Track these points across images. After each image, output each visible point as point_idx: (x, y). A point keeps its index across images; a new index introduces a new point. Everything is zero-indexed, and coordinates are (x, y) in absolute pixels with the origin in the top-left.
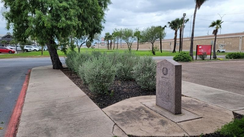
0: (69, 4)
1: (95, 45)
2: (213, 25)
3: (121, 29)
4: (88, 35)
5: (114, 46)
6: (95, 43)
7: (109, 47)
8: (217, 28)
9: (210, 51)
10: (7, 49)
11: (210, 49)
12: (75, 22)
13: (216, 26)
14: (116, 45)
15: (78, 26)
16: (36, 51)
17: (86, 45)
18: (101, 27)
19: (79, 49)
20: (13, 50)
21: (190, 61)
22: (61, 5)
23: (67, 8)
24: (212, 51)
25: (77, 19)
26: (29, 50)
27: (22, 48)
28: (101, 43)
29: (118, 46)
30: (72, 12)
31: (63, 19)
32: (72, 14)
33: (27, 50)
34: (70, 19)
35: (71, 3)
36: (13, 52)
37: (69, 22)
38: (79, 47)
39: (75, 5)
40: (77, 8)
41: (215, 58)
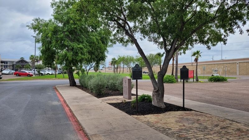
0: (84, 46)
1: (103, 69)
2: (194, 54)
3: (124, 56)
4: (96, 62)
5: (120, 71)
6: (102, 68)
7: (116, 71)
8: (197, 57)
9: (193, 75)
10: (26, 73)
11: (193, 74)
12: (87, 56)
13: (196, 55)
14: (122, 69)
15: (88, 58)
16: (49, 74)
17: (94, 69)
18: (105, 56)
19: (87, 73)
20: (31, 74)
21: (174, 83)
22: (79, 46)
23: (82, 48)
24: (195, 75)
25: (88, 54)
26: (43, 74)
27: (39, 72)
28: (108, 68)
29: (123, 70)
30: (85, 50)
31: (80, 55)
32: (85, 51)
33: (42, 73)
34: (84, 55)
35: (85, 45)
36: (31, 76)
37: (83, 56)
38: (87, 71)
39: (87, 45)
40: (88, 47)
41: (197, 80)
